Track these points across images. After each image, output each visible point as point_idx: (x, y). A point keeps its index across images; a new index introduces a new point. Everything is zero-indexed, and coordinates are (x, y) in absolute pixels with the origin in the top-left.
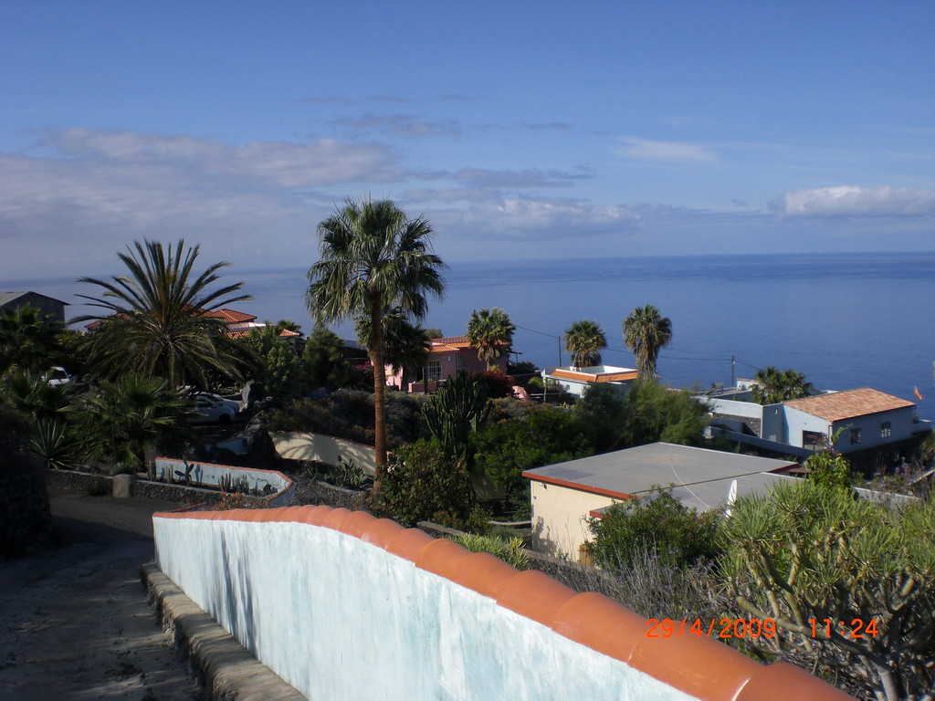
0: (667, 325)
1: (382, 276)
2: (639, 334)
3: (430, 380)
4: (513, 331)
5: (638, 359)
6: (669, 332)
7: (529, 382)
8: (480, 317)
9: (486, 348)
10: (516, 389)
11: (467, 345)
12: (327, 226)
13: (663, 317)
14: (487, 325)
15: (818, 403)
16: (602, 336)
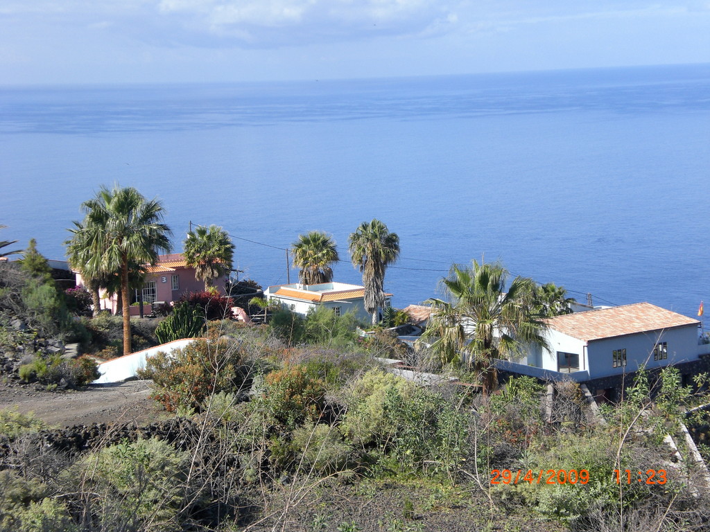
0: (394, 241)
1: (131, 243)
2: (364, 251)
3: (145, 302)
4: (233, 250)
5: (364, 277)
6: (397, 247)
7: (250, 303)
8: (197, 235)
9: (203, 267)
10: (235, 310)
11: (184, 264)
12: (90, 205)
13: (390, 232)
14: (205, 244)
15: (577, 321)
16: (333, 249)
